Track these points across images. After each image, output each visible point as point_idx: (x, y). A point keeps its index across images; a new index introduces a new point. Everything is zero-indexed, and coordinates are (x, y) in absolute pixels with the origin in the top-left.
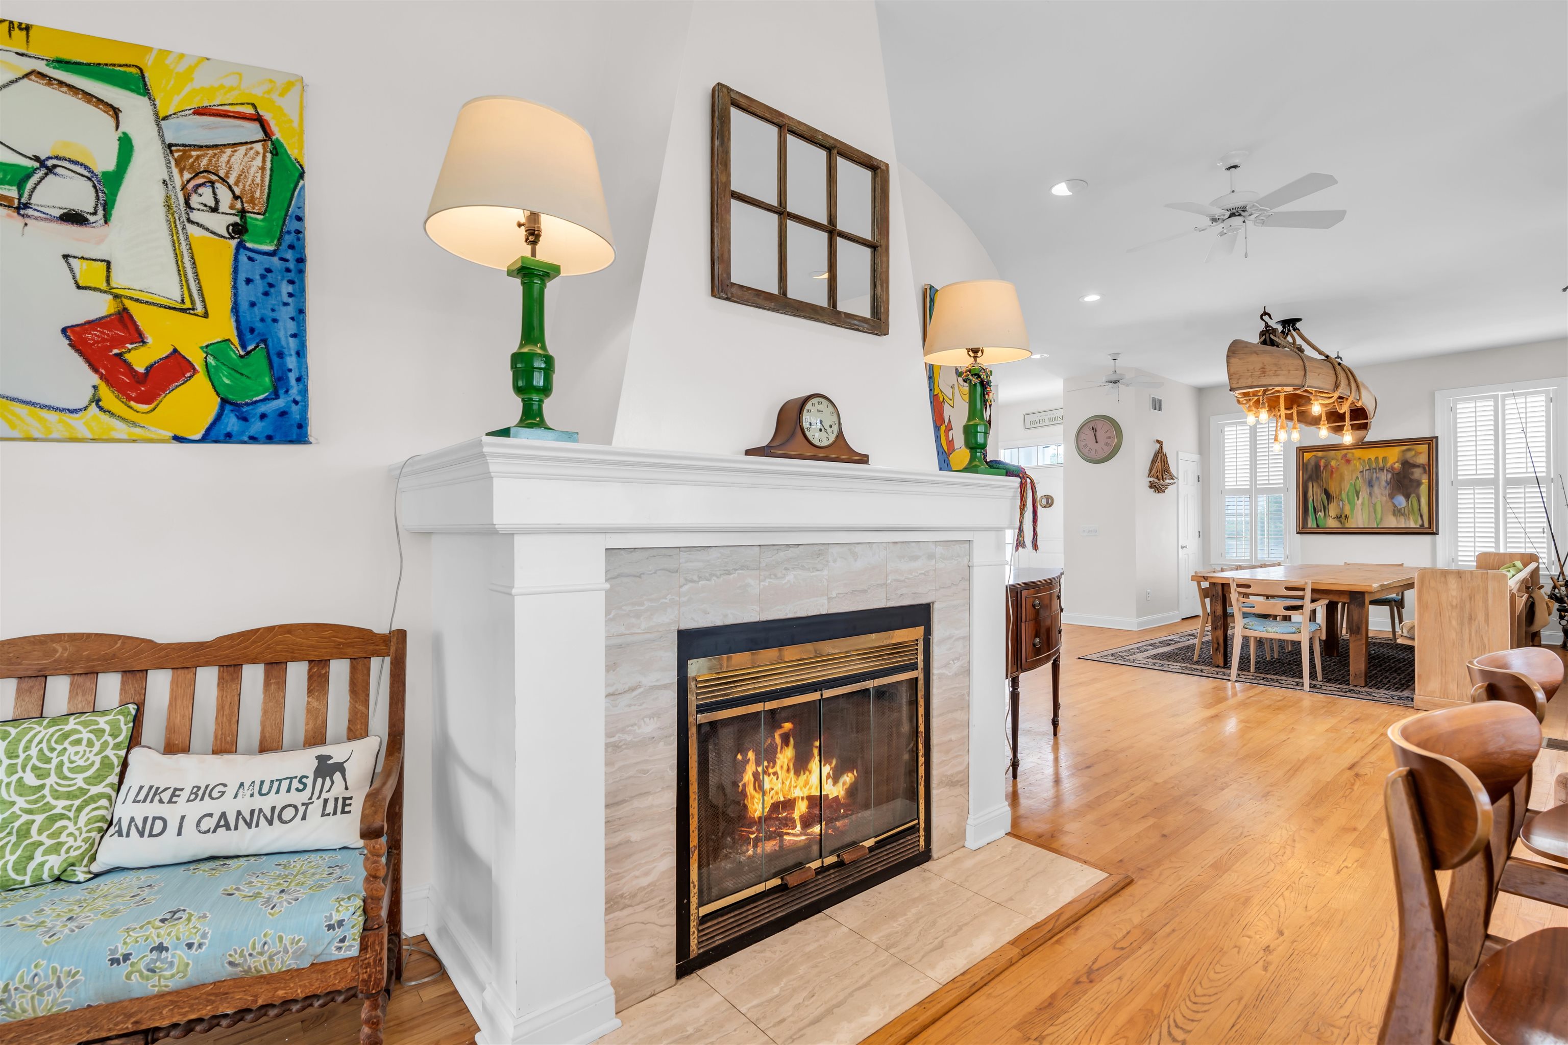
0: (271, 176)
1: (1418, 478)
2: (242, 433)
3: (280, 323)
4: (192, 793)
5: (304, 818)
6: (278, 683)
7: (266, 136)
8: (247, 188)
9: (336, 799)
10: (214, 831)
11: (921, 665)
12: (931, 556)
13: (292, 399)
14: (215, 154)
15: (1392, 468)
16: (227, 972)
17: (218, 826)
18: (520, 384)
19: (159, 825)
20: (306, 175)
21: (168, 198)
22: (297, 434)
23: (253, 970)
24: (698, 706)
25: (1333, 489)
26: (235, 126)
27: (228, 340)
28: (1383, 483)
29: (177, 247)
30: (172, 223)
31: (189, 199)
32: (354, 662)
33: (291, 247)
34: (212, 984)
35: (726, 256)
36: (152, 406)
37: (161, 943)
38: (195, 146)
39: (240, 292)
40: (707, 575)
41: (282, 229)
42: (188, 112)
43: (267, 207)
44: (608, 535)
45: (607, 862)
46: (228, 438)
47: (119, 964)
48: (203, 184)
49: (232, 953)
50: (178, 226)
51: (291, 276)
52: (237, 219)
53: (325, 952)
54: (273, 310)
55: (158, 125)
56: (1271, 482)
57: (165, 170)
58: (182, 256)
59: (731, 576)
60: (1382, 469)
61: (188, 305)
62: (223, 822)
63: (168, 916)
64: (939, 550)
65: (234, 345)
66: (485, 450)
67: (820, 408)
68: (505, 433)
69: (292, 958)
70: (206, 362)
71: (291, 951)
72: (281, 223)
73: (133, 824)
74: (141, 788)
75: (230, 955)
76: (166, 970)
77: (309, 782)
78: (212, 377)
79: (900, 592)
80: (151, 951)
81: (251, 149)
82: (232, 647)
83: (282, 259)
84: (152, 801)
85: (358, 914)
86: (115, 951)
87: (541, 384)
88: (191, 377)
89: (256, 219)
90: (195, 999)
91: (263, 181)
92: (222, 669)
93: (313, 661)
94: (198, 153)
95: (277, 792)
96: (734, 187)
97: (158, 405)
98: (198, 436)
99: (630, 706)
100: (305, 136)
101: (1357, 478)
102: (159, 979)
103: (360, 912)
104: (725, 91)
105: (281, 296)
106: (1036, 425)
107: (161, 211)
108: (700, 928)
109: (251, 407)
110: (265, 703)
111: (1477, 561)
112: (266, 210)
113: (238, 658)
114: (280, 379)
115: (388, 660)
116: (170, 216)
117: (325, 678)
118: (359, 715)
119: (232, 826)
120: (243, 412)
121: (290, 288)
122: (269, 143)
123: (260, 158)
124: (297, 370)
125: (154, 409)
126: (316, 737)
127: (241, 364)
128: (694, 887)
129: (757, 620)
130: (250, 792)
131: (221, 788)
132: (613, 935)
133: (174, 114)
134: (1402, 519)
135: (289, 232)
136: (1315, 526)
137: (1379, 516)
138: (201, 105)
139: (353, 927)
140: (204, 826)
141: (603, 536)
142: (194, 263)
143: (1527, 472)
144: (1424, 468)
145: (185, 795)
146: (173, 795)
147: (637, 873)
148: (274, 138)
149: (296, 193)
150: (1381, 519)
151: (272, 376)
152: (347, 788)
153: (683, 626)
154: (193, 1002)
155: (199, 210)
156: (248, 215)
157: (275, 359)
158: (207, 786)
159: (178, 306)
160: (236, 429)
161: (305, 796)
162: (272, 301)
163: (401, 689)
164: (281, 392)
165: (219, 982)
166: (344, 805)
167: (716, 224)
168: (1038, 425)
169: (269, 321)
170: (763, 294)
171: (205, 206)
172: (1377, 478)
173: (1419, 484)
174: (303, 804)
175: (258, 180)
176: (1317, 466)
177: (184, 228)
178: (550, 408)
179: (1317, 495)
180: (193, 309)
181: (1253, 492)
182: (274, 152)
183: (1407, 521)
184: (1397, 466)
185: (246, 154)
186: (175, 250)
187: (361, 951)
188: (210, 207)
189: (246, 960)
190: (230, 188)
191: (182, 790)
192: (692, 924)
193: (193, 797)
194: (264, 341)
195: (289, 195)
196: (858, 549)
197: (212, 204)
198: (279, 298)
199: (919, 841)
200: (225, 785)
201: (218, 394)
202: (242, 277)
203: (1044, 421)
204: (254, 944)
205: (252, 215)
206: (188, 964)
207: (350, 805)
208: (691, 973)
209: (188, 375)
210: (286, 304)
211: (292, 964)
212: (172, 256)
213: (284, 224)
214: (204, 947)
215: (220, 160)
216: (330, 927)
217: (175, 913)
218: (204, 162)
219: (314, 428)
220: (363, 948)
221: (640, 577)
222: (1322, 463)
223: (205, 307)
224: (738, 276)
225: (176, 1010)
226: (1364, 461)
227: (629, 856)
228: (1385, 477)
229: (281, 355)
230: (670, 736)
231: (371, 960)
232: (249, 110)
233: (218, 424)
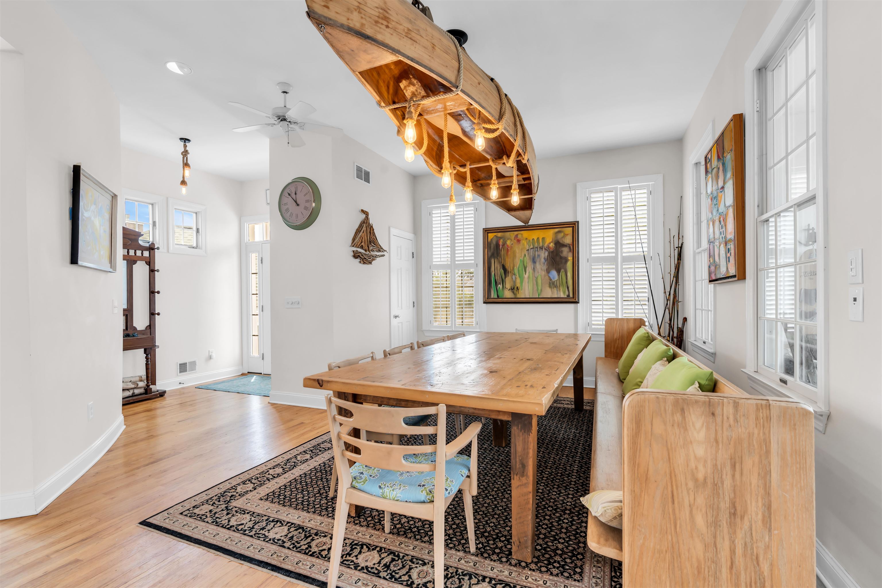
1: (566, 256)
15: (548, 247)
25: (508, 265)
28: (543, 260)
56: (465, 258)
60: (541, 248)
101: (525, 255)
111: (606, 325)
134: (555, 290)
136: (496, 297)
137: (540, 288)
143: (636, 252)
144: (570, 247)
150: (541, 290)
172: (539, 256)
173: (566, 260)
176: (497, 245)
179: (497, 270)
181: (453, 265)
183: (559, 292)
184: (552, 245)
222: (501, 243)
226: (530, 241)
228: (544, 254)
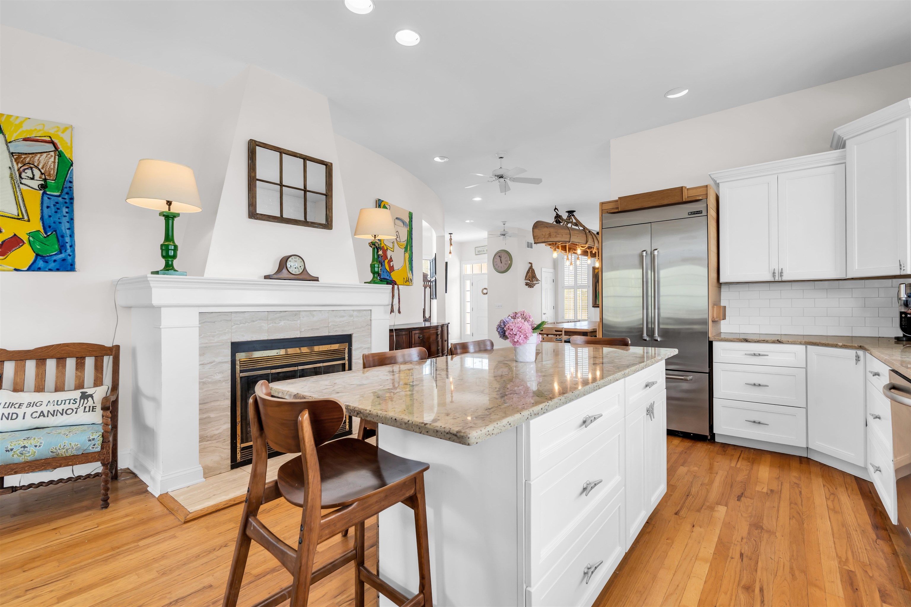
0: (58, 165)
2: (46, 268)
3: (62, 224)
4: (28, 405)
5: (76, 413)
6: (62, 366)
7: (56, 149)
8: (47, 170)
9: (90, 407)
10: (38, 417)
11: (347, 358)
12: (351, 316)
13: (68, 254)
14: (33, 157)
16: (49, 455)
17: (40, 416)
18: (164, 254)
19: (14, 416)
20: (74, 165)
21: (11, 174)
22: (70, 268)
23: (60, 454)
24: (240, 370)
26: (42, 145)
27: (39, 231)
29: (16, 194)
30: (13, 184)
31: (21, 175)
32: (96, 357)
33: (67, 193)
34: (44, 459)
35: (254, 203)
36: (4, 257)
37: (25, 445)
38: (23, 153)
39: (44, 211)
40: (244, 322)
41: (63, 186)
42: (20, 140)
43: (56, 177)
44: (200, 308)
45: (200, 424)
46: (39, 269)
47: (9, 451)
48: (27, 169)
49: (52, 448)
50: (16, 185)
51: (67, 205)
52: (43, 182)
53: (88, 449)
54: (59, 219)
55: (7, 145)
56: (583, 283)
57: (10, 163)
58: (18, 197)
59: (255, 323)
61: (21, 216)
62: (42, 414)
63: (26, 438)
64: (355, 313)
65: (42, 233)
66: (148, 279)
67: (295, 260)
68: (157, 273)
69: (75, 451)
70: (29, 239)
71: (74, 448)
72: (62, 184)
73: (4, 415)
74: (6, 403)
75: (51, 449)
76: (27, 454)
77: (78, 401)
78: (32, 245)
79: (335, 330)
80: (21, 448)
81: (49, 154)
82: (42, 352)
83: (63, 198)
84: (11, 408)
85: (100, 436)
86: (6, 448)
87: (172, 254)
88: (22, 245)
89: (52, 183)
90: (38, 464)
91: (54, 167)
92: (37, 360)
93: (78, 357)
94: (25, 156)
95: (65, 404)
96: (257, 178)
97: (7, 256)
98: (26, 269)
99: (210, 368)
100: (73, 149)
102: (24, 457)
103: (101, 436)
104: (253, 142)
105: (63, 213)
106: (480, 253)
107: (8, 179)
108: (242, 452)
109: (49, 257)
110: (57, 373)
112: (56, 179)
113: (45, 356)
114: (62, 246)
115: (111, 357)
116: (12, 181)
117: (84, 364)
118: (99, 378)
119: (46, 415)
120: (46, 259)
121: (67, 210)
122: (57, 152)
123: (53, 158)
124: (70, 243)
125: (6, 258)
126: (80, 385)
127: (45, 240)
128: (239, 436)
129: (267, 339)
130: (53, 404)
131: (41, 403)
132: (202, 451)
133: (14, 141)
135: (66, 188)
138: (26, 137)
139: (98, 441)
140: (34, 415)
141: (198, 308)
142: (23, 200)
145: (25, 405)
146: (20, 405)
147: (213, 429)
148: (59, 150)
149: (69, 172)
151: (59, 245)
152: (94, 403)
153: (233, 341)
154: (36, 465)
155: (25, 179)
156: (48, 181)
157: (60, 238)
158: (34, 402)
159: (16, 217)
160: (43, 266)
161: (76, 406)
162: (59, 215)
163: (117, 368)
164: (63, 251)
165: (47, 459)
166: (93, 409)
167: (250, 192)
168: (481, 253)
169: (57, 223)
170: (271, 217)
171: (28, 177)
174: (75, 408)
175: (52, 167)
177: (19, 186)
178: (176, 263)
180: (23, 218)
181: (575, 287)
182: (59, 156)
185: (47, 156)
186: (15, 195)
187: (101, 449)
188: (30, 178)
189: (57, 451)
190: (39, 170)
191: (23, 404)
192: (238, 450)
193: (28, 406)
194: (55, 231)
195: (66, 173)
196: (314, 313)
197: (32, 176)
198: (62, 214)
199: (346, 427)
200: (42, 402)
201: (34, 252)
202: (45, 205)
203: (484, 251)
204: (60, 446)
205: (50, 181)
206: (35, 452)
207: (96, 409)
208: (238, 468)
209: (21, 244)
210: (65, 216)
211: (75, 453)
212: (13, 197)
213: (64, 184)
214: (41, 447)
215: (35, 159)
216: (90, 440)
217: (28, 438)
218: (28, 160)
219: (77, 265)
220: (102, 448)
221: (214, 322)
223: (28, 217)
224: (260, 210)
225: (30, 468)
227: (209, 422)
229: (63, 236)
230: (228, 380)
231: (105, 452)
232: (48, 139)
233: (35, 264)
